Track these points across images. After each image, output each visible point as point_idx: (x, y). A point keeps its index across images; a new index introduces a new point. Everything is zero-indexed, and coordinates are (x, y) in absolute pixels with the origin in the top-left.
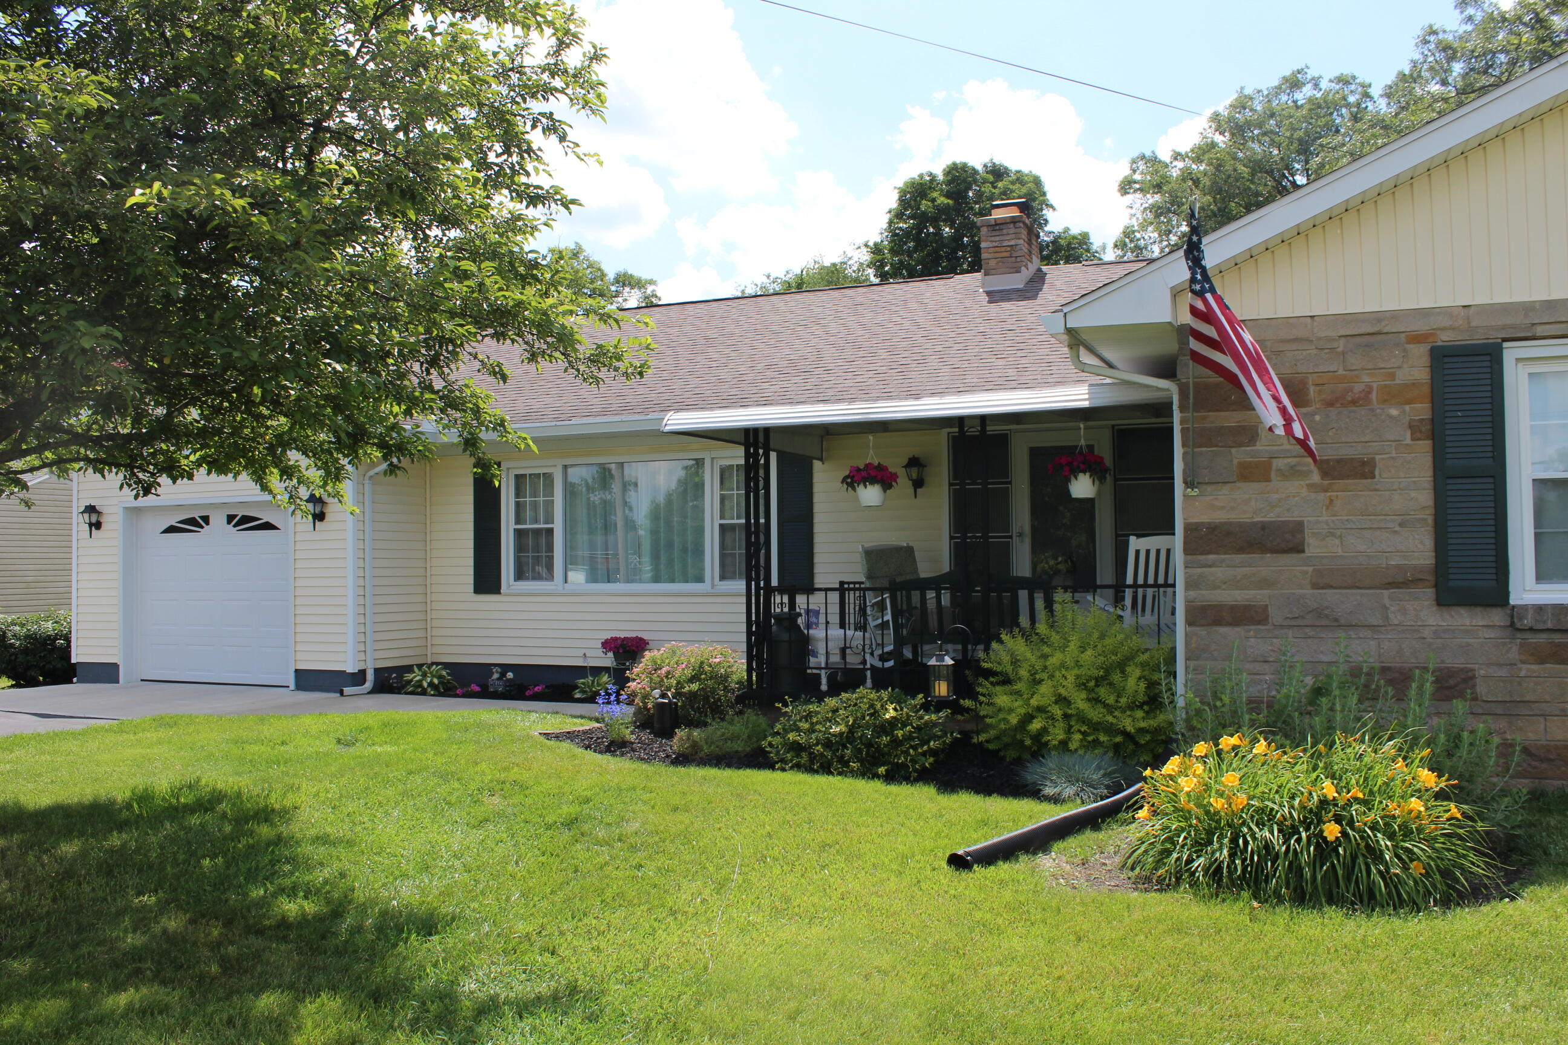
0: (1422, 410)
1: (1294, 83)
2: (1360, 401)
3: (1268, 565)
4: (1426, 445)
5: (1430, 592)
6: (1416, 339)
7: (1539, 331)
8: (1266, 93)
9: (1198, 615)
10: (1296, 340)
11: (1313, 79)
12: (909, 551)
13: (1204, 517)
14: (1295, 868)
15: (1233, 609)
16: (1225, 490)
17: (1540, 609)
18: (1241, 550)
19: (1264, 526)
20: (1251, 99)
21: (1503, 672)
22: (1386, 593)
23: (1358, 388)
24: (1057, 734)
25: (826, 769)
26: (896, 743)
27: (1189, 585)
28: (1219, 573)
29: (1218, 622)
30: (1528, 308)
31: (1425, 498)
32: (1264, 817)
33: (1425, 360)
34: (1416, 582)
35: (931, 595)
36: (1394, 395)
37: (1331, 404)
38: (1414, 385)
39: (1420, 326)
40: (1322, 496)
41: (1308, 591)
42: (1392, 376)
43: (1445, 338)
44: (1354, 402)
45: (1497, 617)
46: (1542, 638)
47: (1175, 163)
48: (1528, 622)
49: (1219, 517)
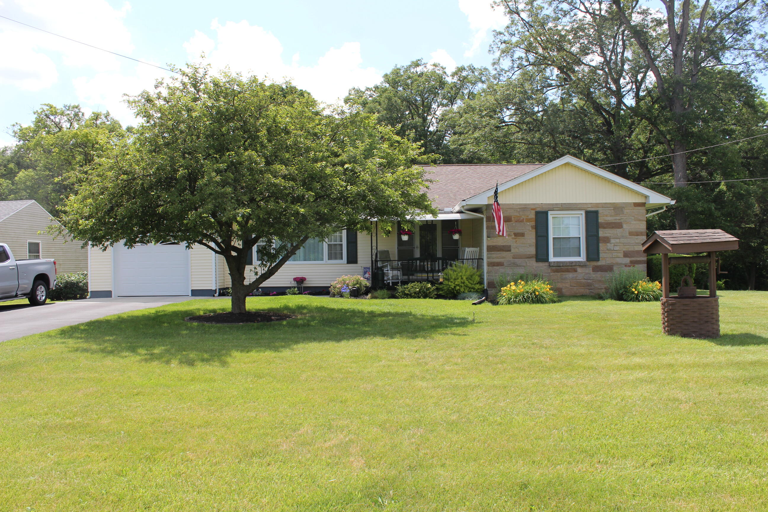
0: (533, 223)
1: (417, 64)
2: (522, 221)
3: (504, 254)
4: (534, 230)
5: (535, 259)
6: (533, 209)
7: (555, 209)
8: (405, 67)
9: (490, 264)
10: (510, 208)
11: (424, 64)
12: (388, 251)
13: (491, 244)
14: (532, 299)
15: (497, 263)
16: (496, 238)
17: (554, 262)
18: (498, 251)
19: (503, 246)
20: (400, 70)
21: (548, 274)
22: (526, 259)
23: (522, 218)
24: (462, 290)
25: (415, 298)
26: (430, 292)
27: (488, 258)
28: (494, 256)
29: (494, 266)
30: (553, 204)
31: (534, 241)
32: (527, 292)
33: (534, 214)
34: (532, 257)
35: (418, 262)
36: (528, 220)
37: (516, 222)
38: (532, 218)
39: (533, 207)
40: (515, 240)
41: (512, 259)
42: (528, 216)
43: (538, 210)
44: (521, 221)
45: (547, 264)
46: (554, 268)
47: (366, 92)
48: (552, 265)
49: (494, 244)
